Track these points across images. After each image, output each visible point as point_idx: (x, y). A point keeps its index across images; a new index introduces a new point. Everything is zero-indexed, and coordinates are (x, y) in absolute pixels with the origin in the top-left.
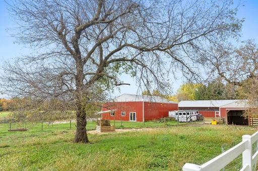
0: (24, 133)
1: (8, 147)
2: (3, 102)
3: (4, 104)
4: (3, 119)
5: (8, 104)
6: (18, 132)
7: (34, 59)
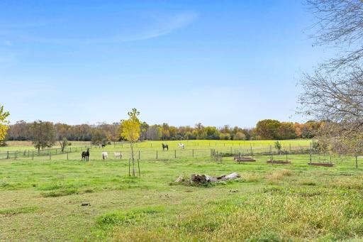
0: (330, 169)
1: (314, 185)
2: (296, 127)
3: (298, 129)
4: (300, 149)
5: (302, 129)
6: (321, 167)
7: (343, 62)
